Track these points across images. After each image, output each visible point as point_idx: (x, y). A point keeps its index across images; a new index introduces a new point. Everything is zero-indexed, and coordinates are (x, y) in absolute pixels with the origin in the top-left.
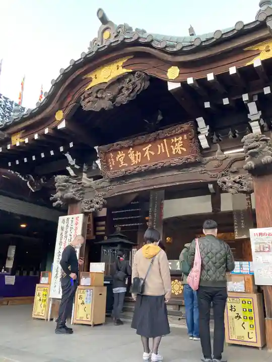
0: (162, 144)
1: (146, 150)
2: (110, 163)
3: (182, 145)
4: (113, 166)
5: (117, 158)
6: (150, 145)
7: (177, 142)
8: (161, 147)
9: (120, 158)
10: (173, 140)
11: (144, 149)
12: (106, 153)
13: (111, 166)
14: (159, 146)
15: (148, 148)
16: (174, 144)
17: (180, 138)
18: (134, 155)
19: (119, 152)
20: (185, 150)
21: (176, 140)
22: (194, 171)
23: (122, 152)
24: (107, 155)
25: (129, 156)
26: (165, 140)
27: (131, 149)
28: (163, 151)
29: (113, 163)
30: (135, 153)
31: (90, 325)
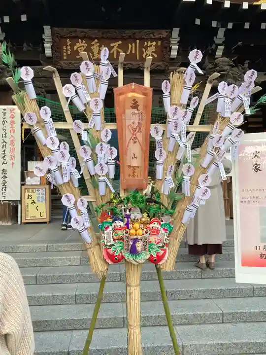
0: (134, 44)
1: (114, 46)
2: (65, 51)
3: (154, 50)
4: (67, 56)
5: (75, 48)
6: (120, 42)
7: (151, 46)
8: (132, 48)
9: (79, 47)
10: (146, 43)
11: (112, 45)
12: (62, 37)
13: (65, 54)
14: (130, 46)
15: (117, 44)
16: (146, 48)
17: (154, 43)
18: (98, 48)
19: (80, 40)
20: (156, 56)
21: (149, 44)
22: (157, 78)
23: (84, 42)
24: (63, 40)
25: (92, 48)
26: (138, 41)
27: (96, 41)
28: (133, 52)
29: (69, 52)
30: (100, 46)
31: (46, 223)
